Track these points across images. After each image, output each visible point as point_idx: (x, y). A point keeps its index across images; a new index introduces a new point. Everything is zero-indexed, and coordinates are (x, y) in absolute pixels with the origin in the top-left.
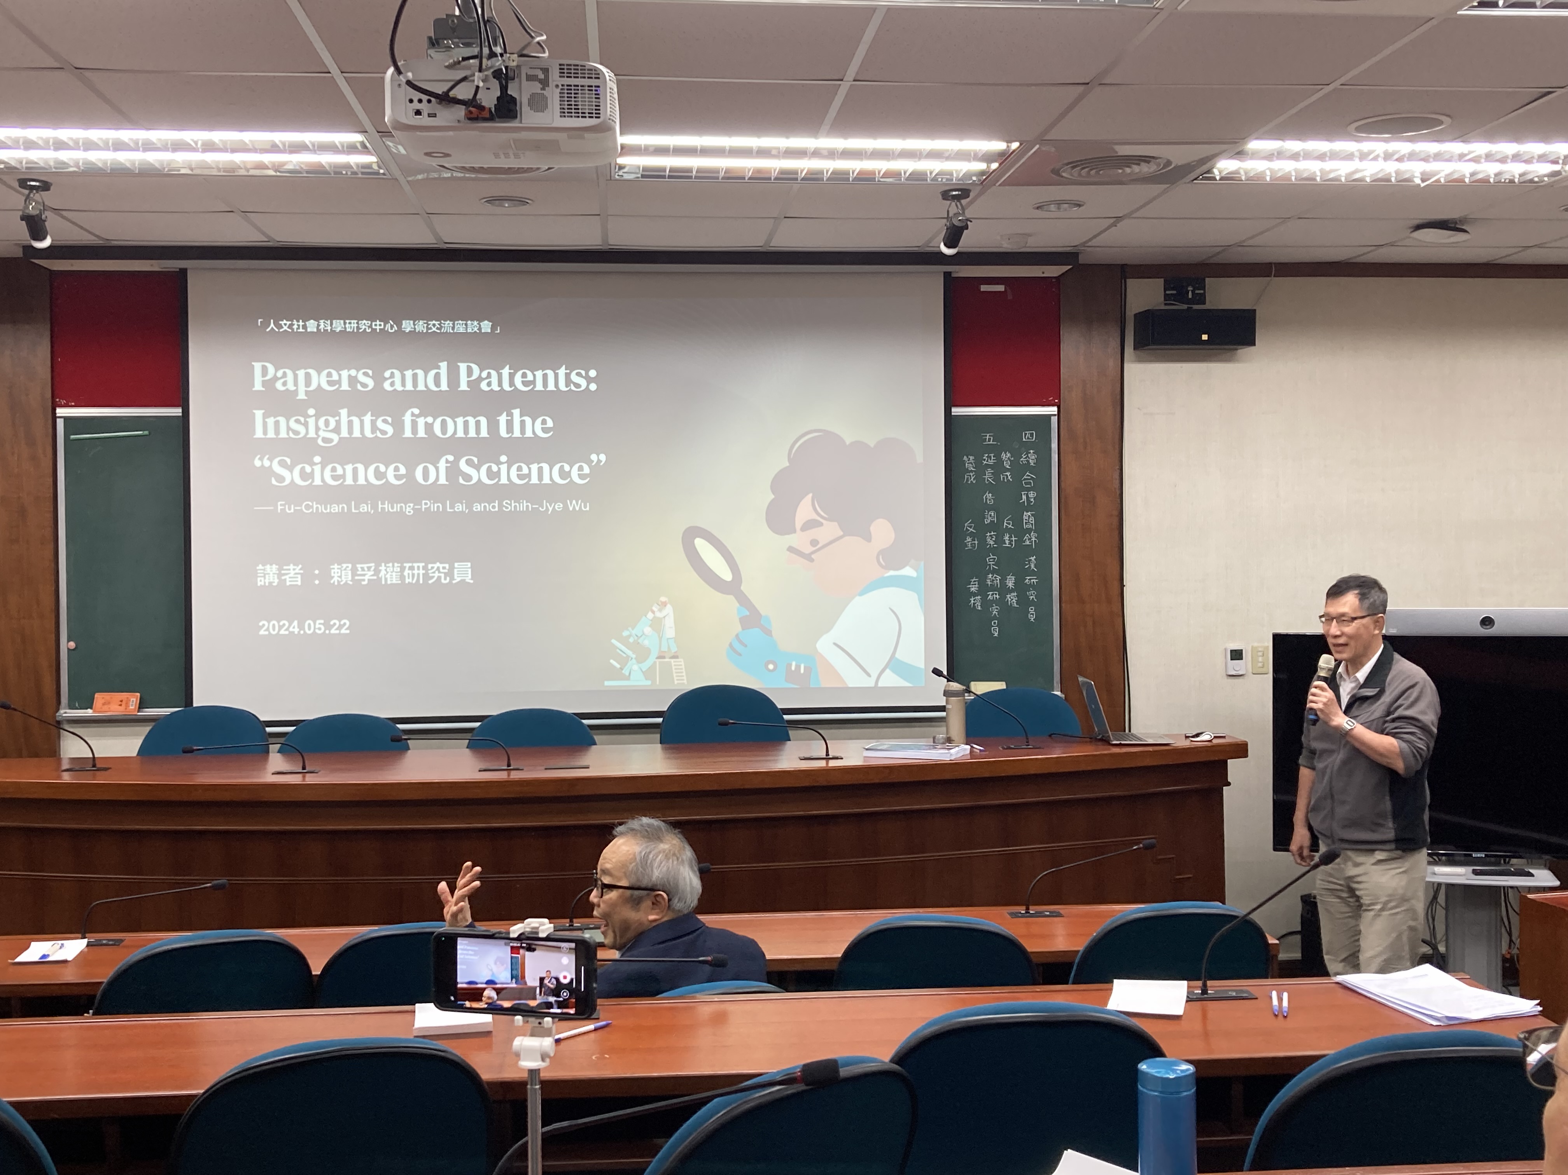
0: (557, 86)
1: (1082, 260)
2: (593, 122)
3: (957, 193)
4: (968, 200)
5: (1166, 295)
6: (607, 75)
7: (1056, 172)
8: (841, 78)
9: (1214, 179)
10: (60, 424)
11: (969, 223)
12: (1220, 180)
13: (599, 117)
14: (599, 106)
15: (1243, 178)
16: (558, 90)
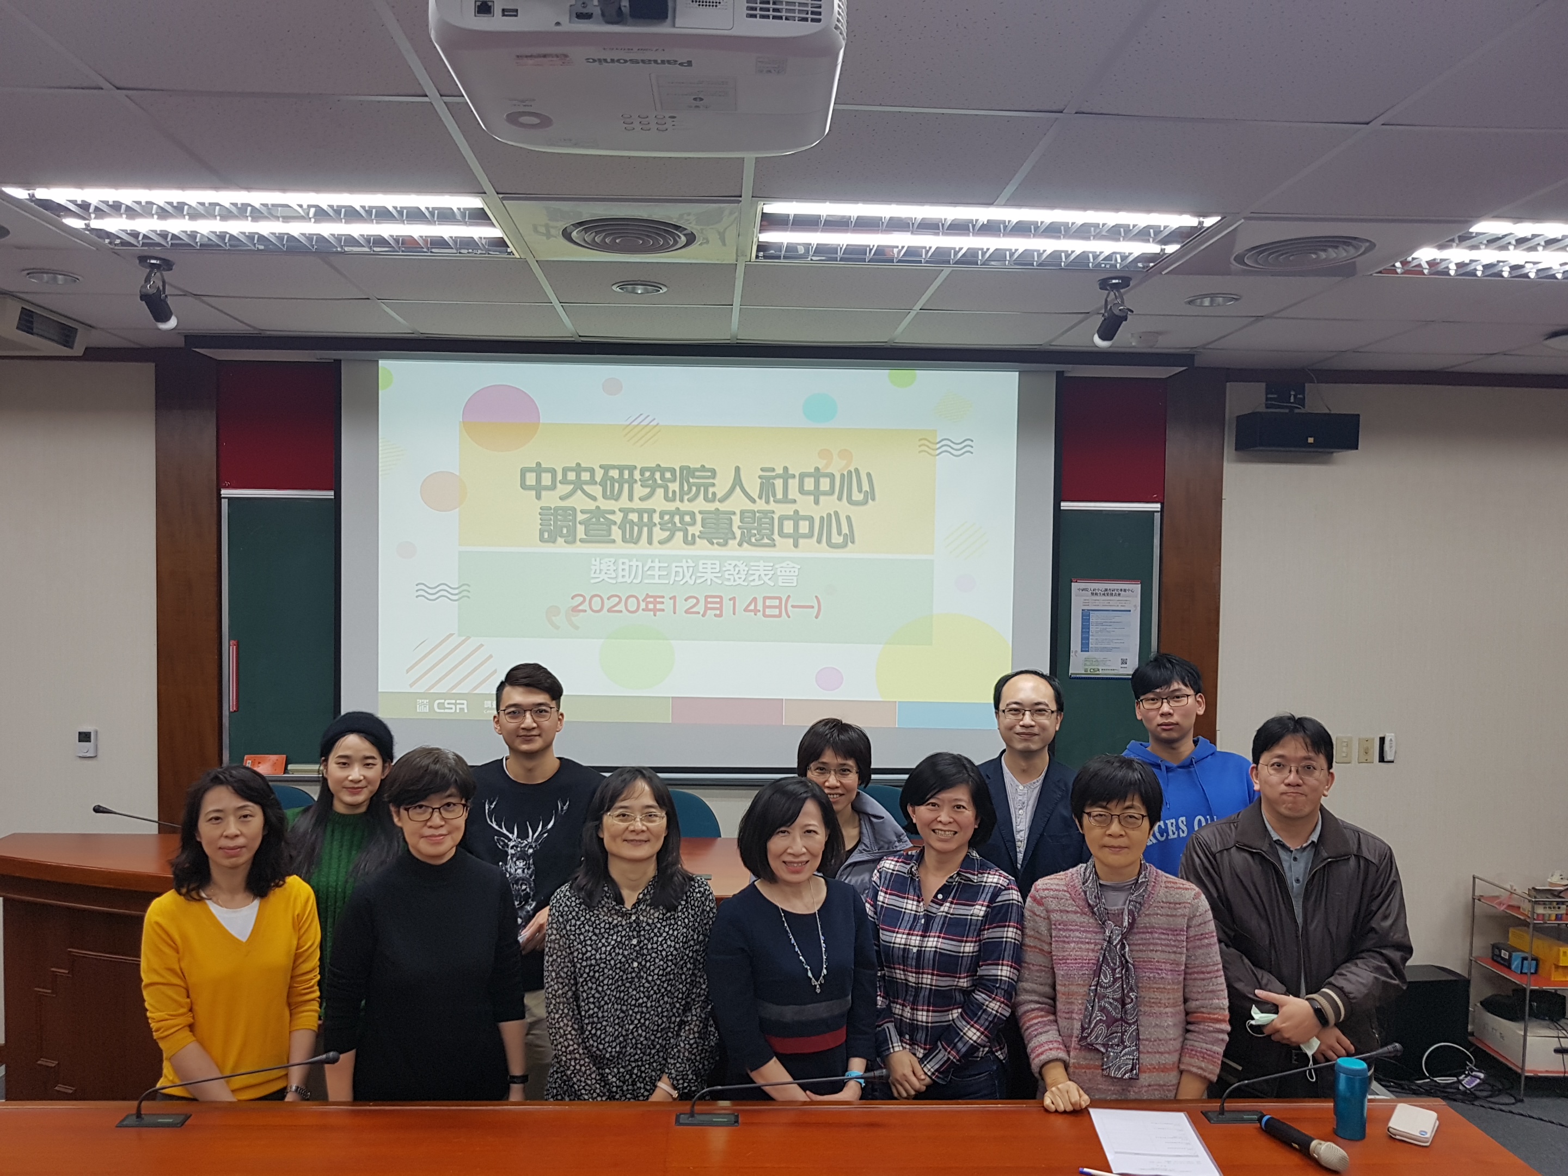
1: (1197, 362)
2: (809, 28)
3: (1117, 281)
4: (1128, 288)
5: (1267, 399)
9: (1395, 272)
10: (225, 503)
11: (1129, 313)
12: (1402, 273)
13: (819, 20)
15: (1426, 272)
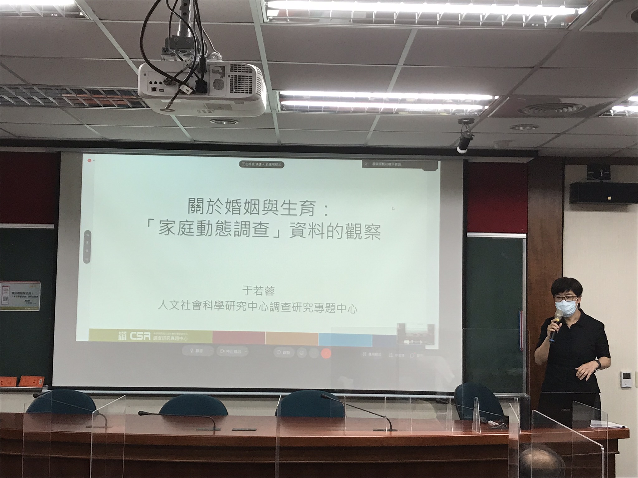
0: (229, 76)
1: (539, 154)
2: (248, 95)
3: (467, 120)
4: (473, 124)
5: (588, 175)
6: (256, 70)
7: (521, 111)
8: (396, 63)
9: (610, 115)
11: (473, 136)
12: (614, 116)
13: (251, 93)
14: (251, 87)
15: (627, 115)
16: (230, 78)
